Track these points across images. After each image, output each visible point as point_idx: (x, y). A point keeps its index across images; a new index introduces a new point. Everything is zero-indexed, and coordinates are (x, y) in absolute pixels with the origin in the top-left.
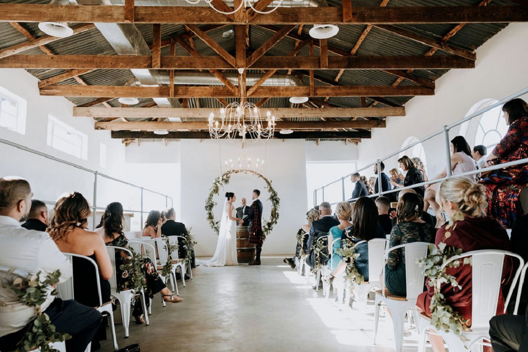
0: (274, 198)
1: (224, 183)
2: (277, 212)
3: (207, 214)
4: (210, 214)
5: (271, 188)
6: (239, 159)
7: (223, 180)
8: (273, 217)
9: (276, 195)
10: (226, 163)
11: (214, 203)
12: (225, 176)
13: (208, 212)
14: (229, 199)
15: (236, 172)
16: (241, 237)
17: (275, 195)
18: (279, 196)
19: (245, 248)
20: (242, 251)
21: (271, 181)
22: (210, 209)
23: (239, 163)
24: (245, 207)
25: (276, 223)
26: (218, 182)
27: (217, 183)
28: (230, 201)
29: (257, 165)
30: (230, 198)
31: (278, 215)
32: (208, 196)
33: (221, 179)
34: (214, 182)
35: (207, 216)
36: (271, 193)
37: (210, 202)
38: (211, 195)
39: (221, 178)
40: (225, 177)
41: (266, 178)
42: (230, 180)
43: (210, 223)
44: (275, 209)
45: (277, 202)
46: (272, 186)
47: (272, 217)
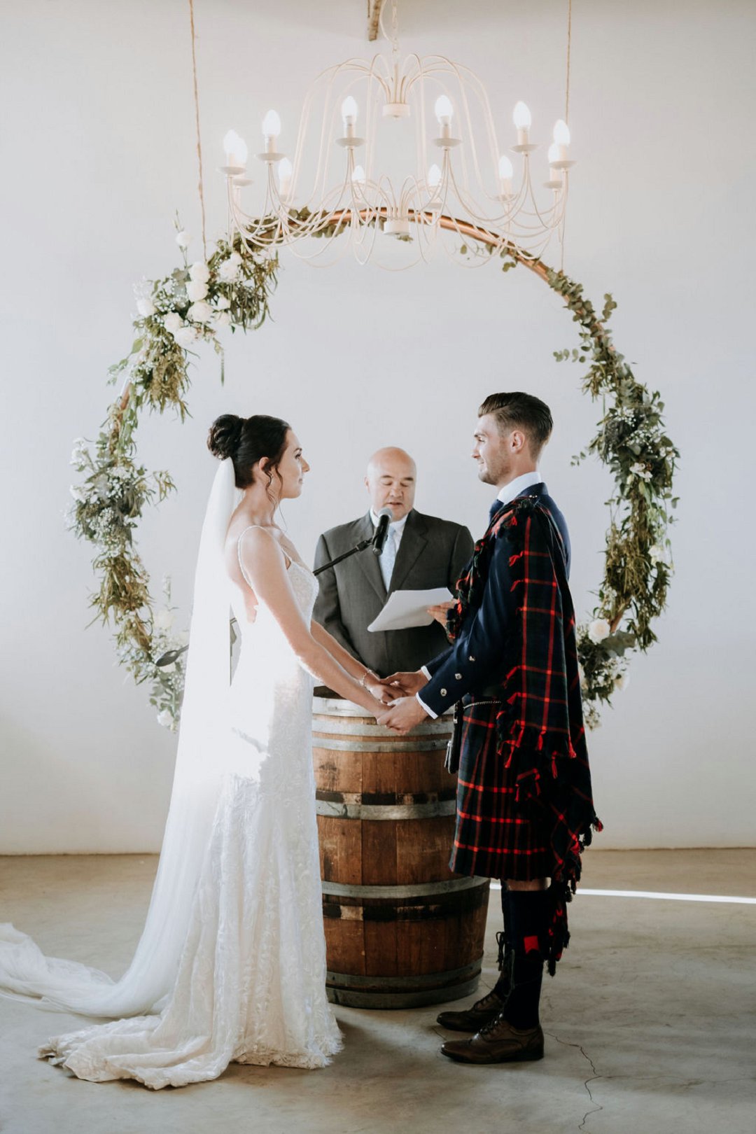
0: (635, 443)
1: (222, 323)
2: (655, 553)
3: (99, 564)
4: (120, 566)
5: (607, 357)
6: (350, 107)
7: (214, 290)
8: (624, 596)
9: (653, 418)
10: (235, 148)
11: (150, 483)
12: (236, 258)
13: (98, 550)
14: (243, 479)
15: (328, 229)
16: (367, 799)
17: (646, 416)
18: (671, 425)
19: (400, 892)
20: (376, 912)
21: (610, 305)
22: (122, 532)
23: (351, 142)
24: (397, 528)
25: (647, 637)
26: (182, 312)
27: (172, 322)
28: (258, 491)
29: (506, 168)
30: (258, 469)
31: (661, 581)
32: (100, 423)
33: (196, 290)
34: (145, 309)
35: (99, 581)
36: (610, 400)
37: (119, 471)
38: (125, 417)
39: (200, 276)
40: (229, 271)
41: (573, 276)
42: (277, 296)
43: (121, 639)
44: (644, 534)
45: (661, 473)
46: (617, 345)
47: (612, 593)
